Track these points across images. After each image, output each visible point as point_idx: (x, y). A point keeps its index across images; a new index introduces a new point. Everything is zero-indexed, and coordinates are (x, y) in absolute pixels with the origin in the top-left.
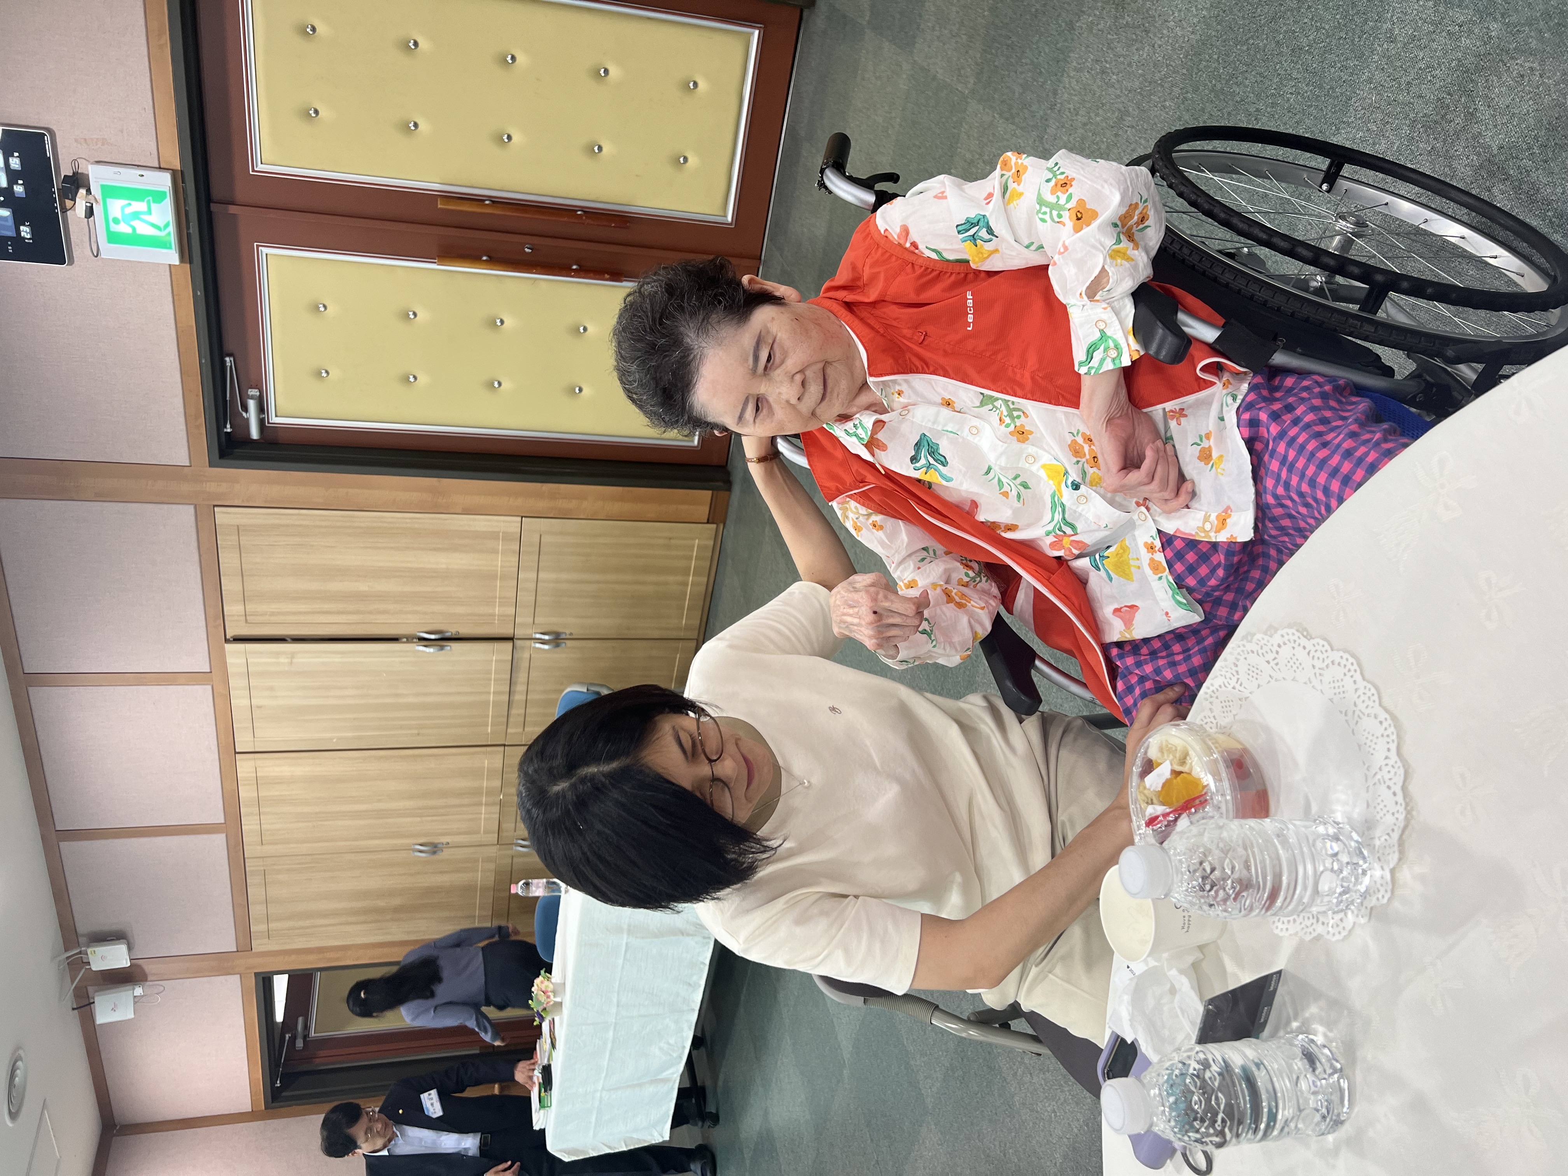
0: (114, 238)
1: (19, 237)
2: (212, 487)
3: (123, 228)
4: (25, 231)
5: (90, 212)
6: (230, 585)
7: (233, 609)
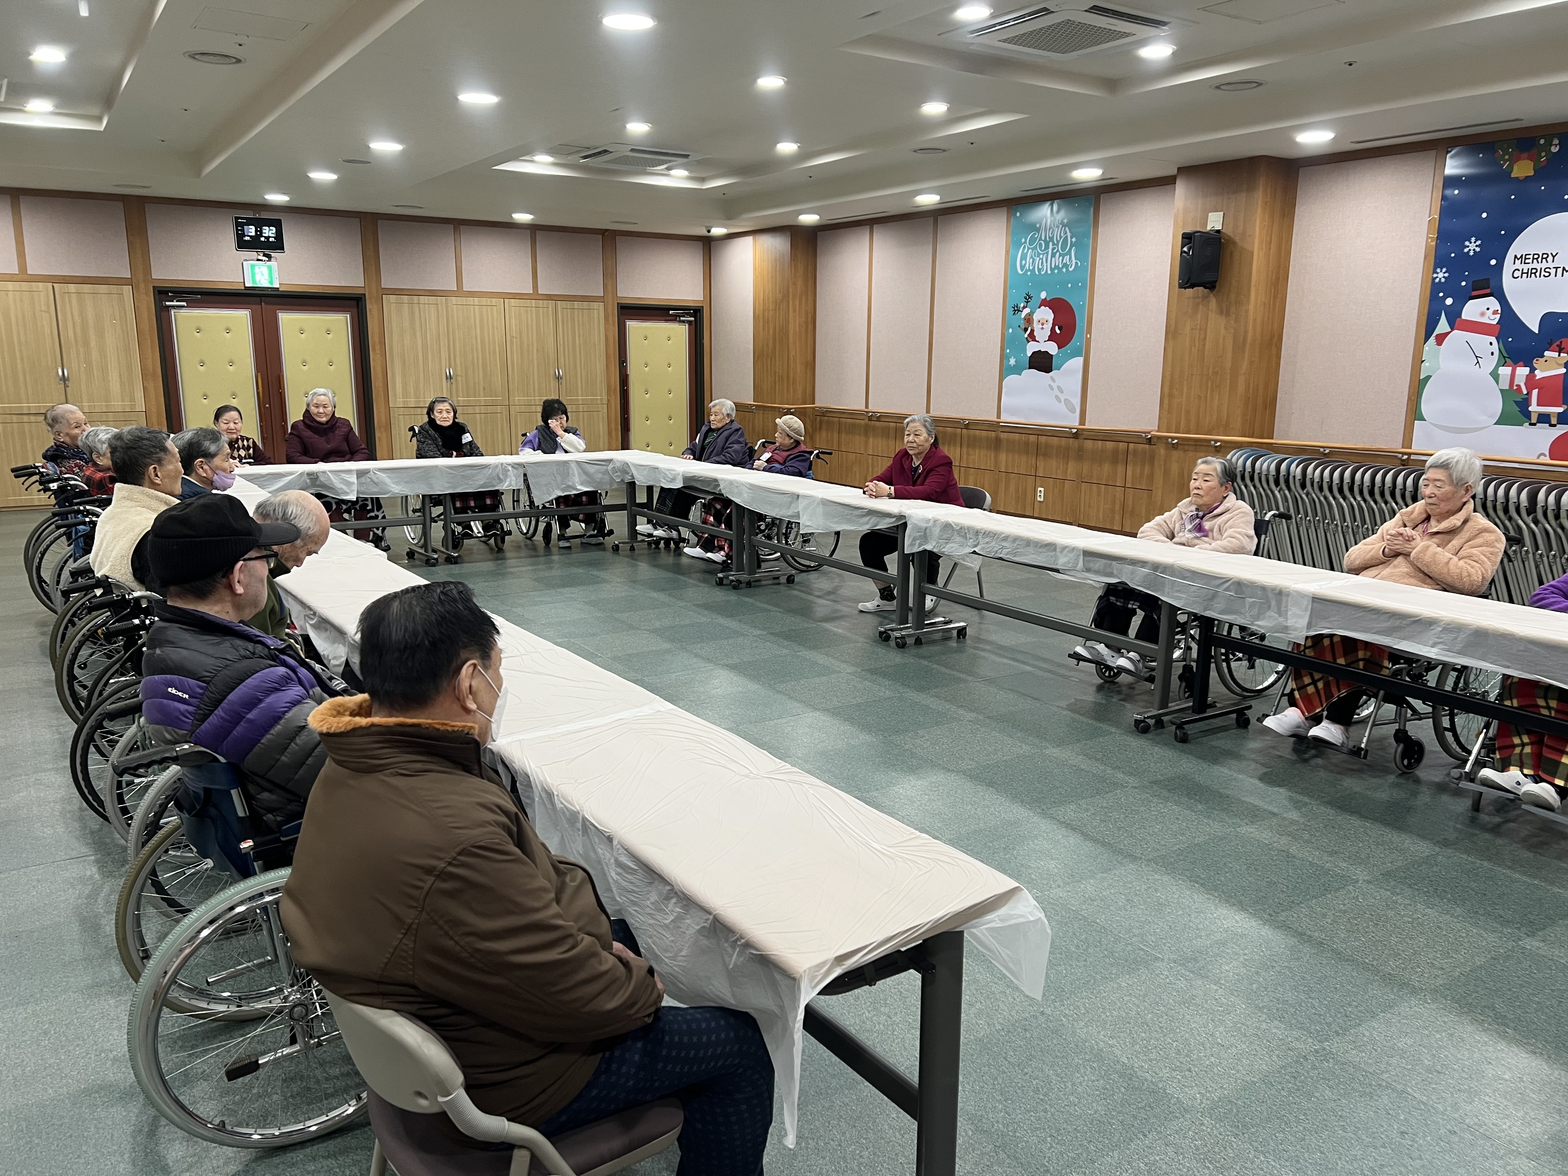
0: (253, 266)
1: (245, 236)
2: (142, 286)
3: (257, 270)
4: (247, 238)
5: (258, 260)
6: (87, 288)
7: (72, 287)
